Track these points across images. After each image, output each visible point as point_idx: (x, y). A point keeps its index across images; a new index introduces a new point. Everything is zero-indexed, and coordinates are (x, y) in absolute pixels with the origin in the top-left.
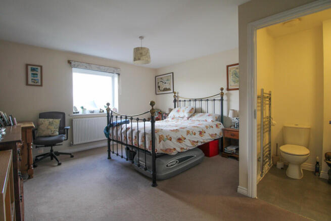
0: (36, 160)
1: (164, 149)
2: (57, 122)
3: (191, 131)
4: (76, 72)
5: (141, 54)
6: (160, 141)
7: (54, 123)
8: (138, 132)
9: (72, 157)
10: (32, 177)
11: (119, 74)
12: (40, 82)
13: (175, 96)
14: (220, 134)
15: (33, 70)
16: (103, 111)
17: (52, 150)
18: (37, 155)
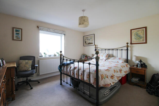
0: (18, 85)
1: (104, 84)
2: (30, 62)
3: (116, 70)
4: (41, 33)
5: (84, 20)
6: (102, 79)
7: (29, 63)
8: (84, 71)
9: (39, 83)
10: (15, 99)
11: (65, 35)
12: (20, 38)
13: (96, 47)
14: (129, 71)
15: (16, 31)
16: (56, 56)
17: (27, 79)
18: (18, 82)
